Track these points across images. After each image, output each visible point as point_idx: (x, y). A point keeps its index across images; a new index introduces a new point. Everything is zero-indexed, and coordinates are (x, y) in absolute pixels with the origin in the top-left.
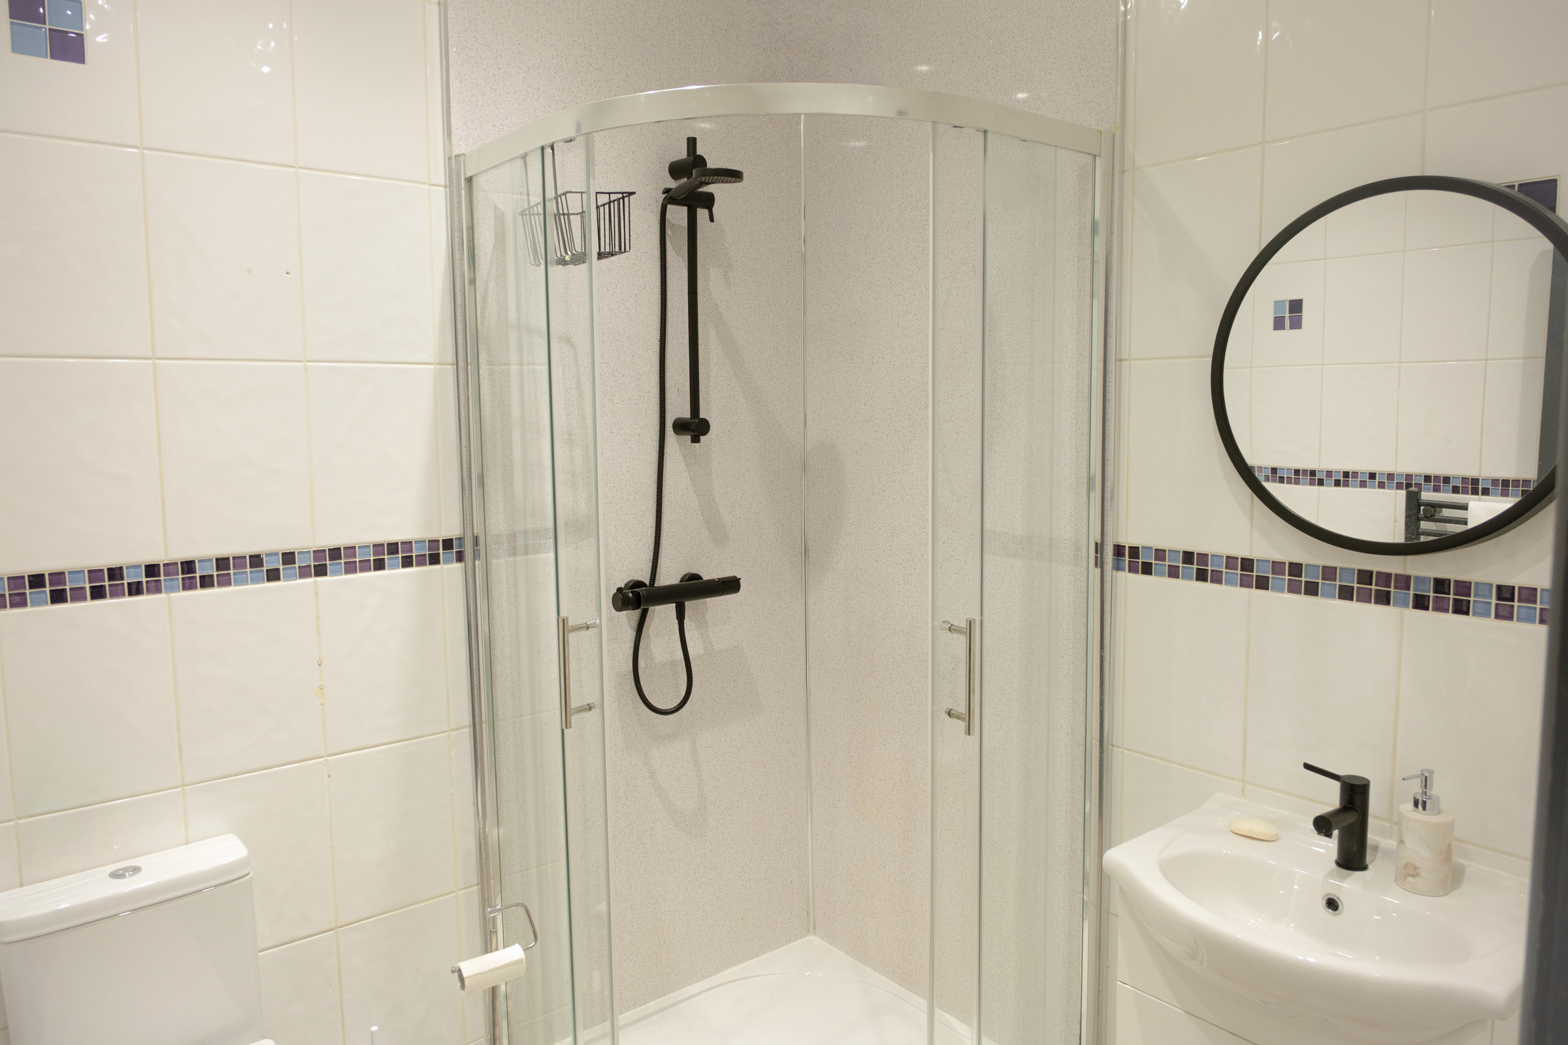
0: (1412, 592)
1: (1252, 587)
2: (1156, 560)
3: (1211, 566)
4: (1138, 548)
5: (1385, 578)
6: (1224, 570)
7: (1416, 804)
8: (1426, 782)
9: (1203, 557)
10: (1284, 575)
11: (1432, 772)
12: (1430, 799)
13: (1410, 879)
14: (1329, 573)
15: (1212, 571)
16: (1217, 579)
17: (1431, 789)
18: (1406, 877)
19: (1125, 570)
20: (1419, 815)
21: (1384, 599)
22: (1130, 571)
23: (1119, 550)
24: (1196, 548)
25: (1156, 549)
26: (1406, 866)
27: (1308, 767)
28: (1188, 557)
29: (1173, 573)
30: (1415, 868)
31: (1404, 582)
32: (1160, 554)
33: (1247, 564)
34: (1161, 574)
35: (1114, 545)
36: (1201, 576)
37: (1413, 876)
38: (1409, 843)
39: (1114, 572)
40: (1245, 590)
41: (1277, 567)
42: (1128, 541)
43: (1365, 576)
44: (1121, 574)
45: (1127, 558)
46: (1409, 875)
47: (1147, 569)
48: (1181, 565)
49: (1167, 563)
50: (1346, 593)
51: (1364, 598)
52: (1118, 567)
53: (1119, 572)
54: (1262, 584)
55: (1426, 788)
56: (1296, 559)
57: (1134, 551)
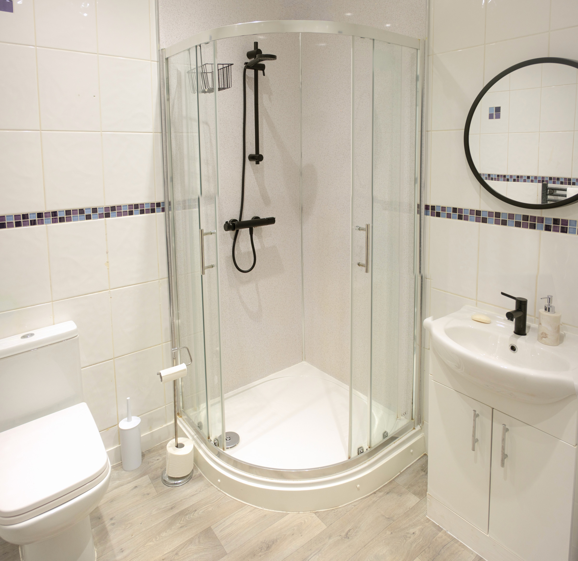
0: (544, 224)
1: (480, 222)
2: (442, 211)
3: (464, 213)
4: (435, 206)
5: (533, 218)
6: (469, 215)
7: (546, 310)
8: (550, 299)
9: (461, 210)
10: (493, 217)
11: (552, 296)
12: (551, 307)
13: (544, 339)
14: (511, 216)
15: (464, 215)
16: (466, 218)
17: (552, 303)
18: (542, 338)
19: (429, 215)
20: (547, 313)
21: (533, 227)
22: (431, 216)
23: (427, 207)
24: (458, 206)
25: (442, 207)
26: (542, 333)
27: (503, 294)
28: (455, 210)
29: (449, 216)
30: (546, 334)
31: (541, 220)
32: (443, 209)
33: (478, 213)
34: (444, 217)
35: (425, 205)
36: (460, 217)
37: (545, 338)
38: (543, 324)
39: (425, 216)
40: (478, 223)
41: (490, 214)
42: (431, 203)
43: (526, 218)
44: (428, 217)
45: (430, 210)
46: (543, 337)
47: (438, 215)
48: (452, 213)
49: (446, 212)
50: (518, 224)
51: (525, 226)
52: (426, 214)
53: (427, 216)
54: (484, 221)
55: (549, 303)
56: (498, 211)
57: (433, 208)
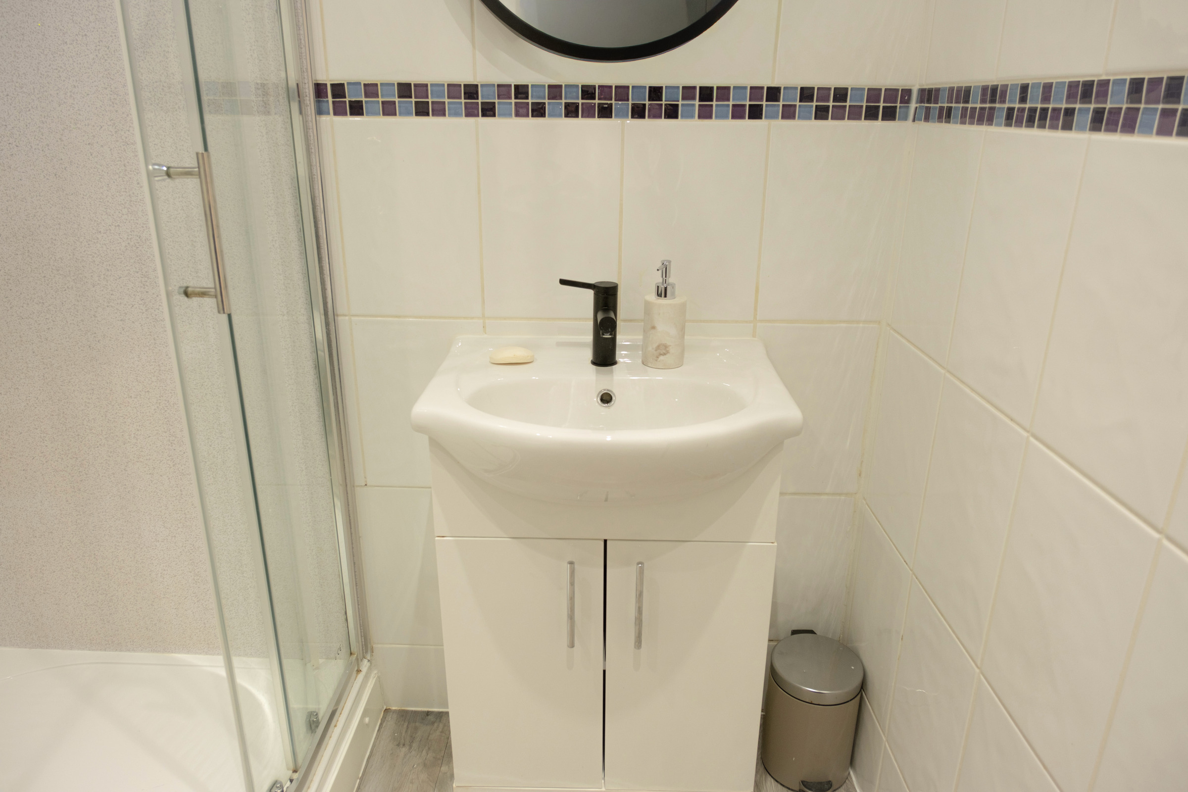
0: (630, 102)
1: (478, 116)
2: (366, 96)
3: (432, 98)
4: (343, 85)
5: (605, 90)
6: (447, 100)
7: (659, 295)
8: (665, 270)
9: (422, 88)
10: (510, 98)
11: (670, 262)
12: (668, 285)
13: (662, 358)
14: (555, 91)
15: (433, 102)
16: (440, 111)
17: (669, 277)
18: (658, 357)
19: (328, 114)
20: (662, 301)
21: (605, 112)
22: (335, 114)
23: (319, 90)
24: (412, 77)
25: (365, 85)
26: (658, 347)
27: (563, 282)
28: (405, 90)
29: (389, 109)
30: (666, 347)
31: (622, 92)
32: (371, 89)
33: (471, 91)
34: (375, 114)
35: (315, 84)
36: (422, 110)
37: (664, 354)
38: (661, 327)
39: (317, 116)
40: (472, 120)
41: (503, 90)
42: (330, 75)
43: (588, 92)
44: (324, 118)
45: (330, 99)
46: (661, 354)
47: (357, 109)
48: (397, 100)
49: (380, 100)
50: (571, 111)
51: (589, 113)
52: (320, 112)
53: (322, 116)
54: (489, 111)
55: (666, 277)
56: (521, 81)
57: (338, 90)
